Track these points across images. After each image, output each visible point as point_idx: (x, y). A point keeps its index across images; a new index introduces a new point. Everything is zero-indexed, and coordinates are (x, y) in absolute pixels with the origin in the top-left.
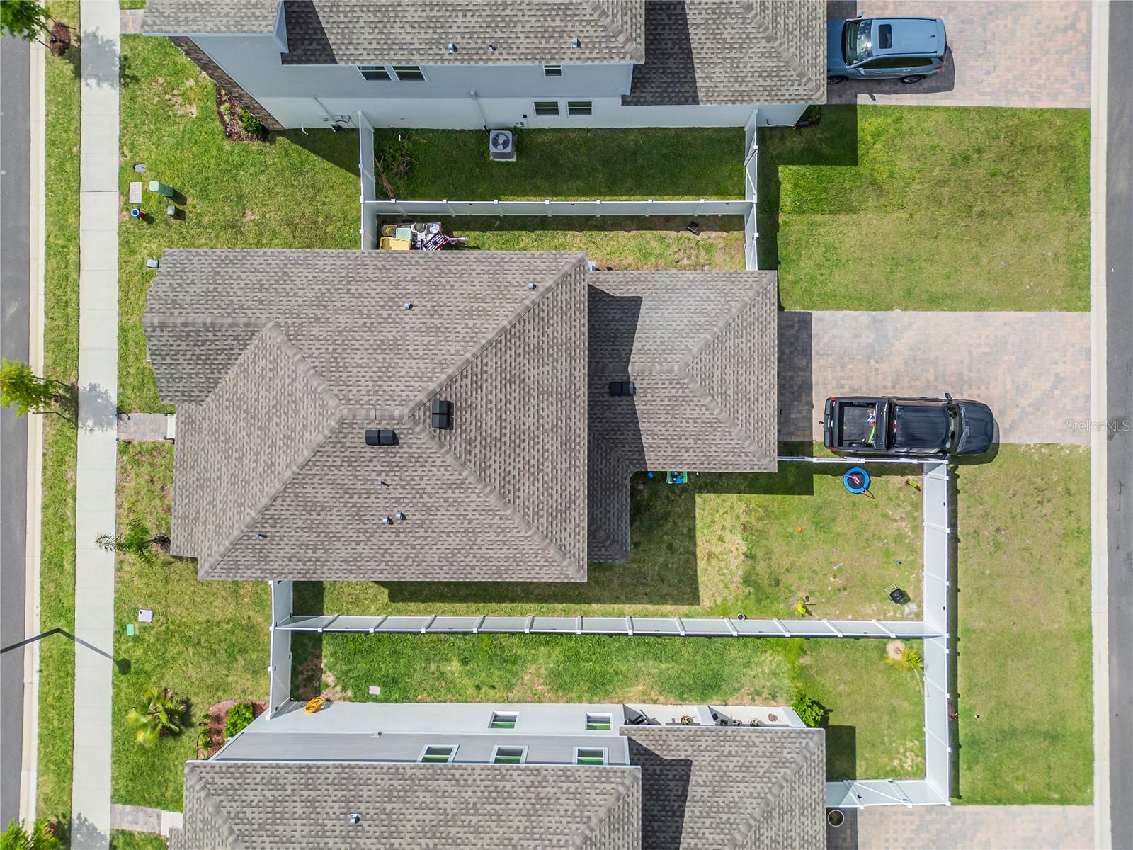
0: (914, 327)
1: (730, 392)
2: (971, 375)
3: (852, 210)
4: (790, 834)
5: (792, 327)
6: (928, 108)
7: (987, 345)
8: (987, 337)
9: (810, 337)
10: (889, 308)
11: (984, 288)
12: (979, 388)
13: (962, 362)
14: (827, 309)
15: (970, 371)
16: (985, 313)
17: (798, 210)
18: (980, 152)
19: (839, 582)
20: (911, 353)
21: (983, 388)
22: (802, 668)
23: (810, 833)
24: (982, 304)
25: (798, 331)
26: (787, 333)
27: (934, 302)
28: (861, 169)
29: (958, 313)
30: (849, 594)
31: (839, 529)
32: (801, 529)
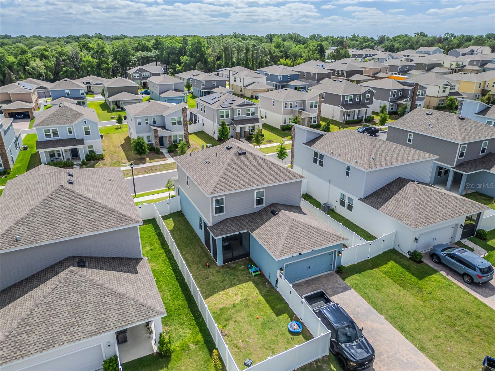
0: (383, 326)
1: (295, 235)
2: (386, 359)
3: (404, 287)
5: (340, 285)
6: (469, 293)
7: (407, 359)
8: (410, 358)
9: (342, 292)
10: (381, 314)
11: (429, 345)
12: (384, 365)
13: (388, 352)
14: (358, 293)
15: (388, 357)
16: (419, 352)
17: (386, 273)
18: (478, 317)
19: (241, 344)
20: (371, 329)
21: (386, 368)
23: (109, 322)
24: (422, 349)
25: (340, 287)
26: (336, 285)
27: (402, 330)
28: (420, 282)
29: (407, 341)
30: (237, 352)
31: (267, 333)
32: (258, 318)
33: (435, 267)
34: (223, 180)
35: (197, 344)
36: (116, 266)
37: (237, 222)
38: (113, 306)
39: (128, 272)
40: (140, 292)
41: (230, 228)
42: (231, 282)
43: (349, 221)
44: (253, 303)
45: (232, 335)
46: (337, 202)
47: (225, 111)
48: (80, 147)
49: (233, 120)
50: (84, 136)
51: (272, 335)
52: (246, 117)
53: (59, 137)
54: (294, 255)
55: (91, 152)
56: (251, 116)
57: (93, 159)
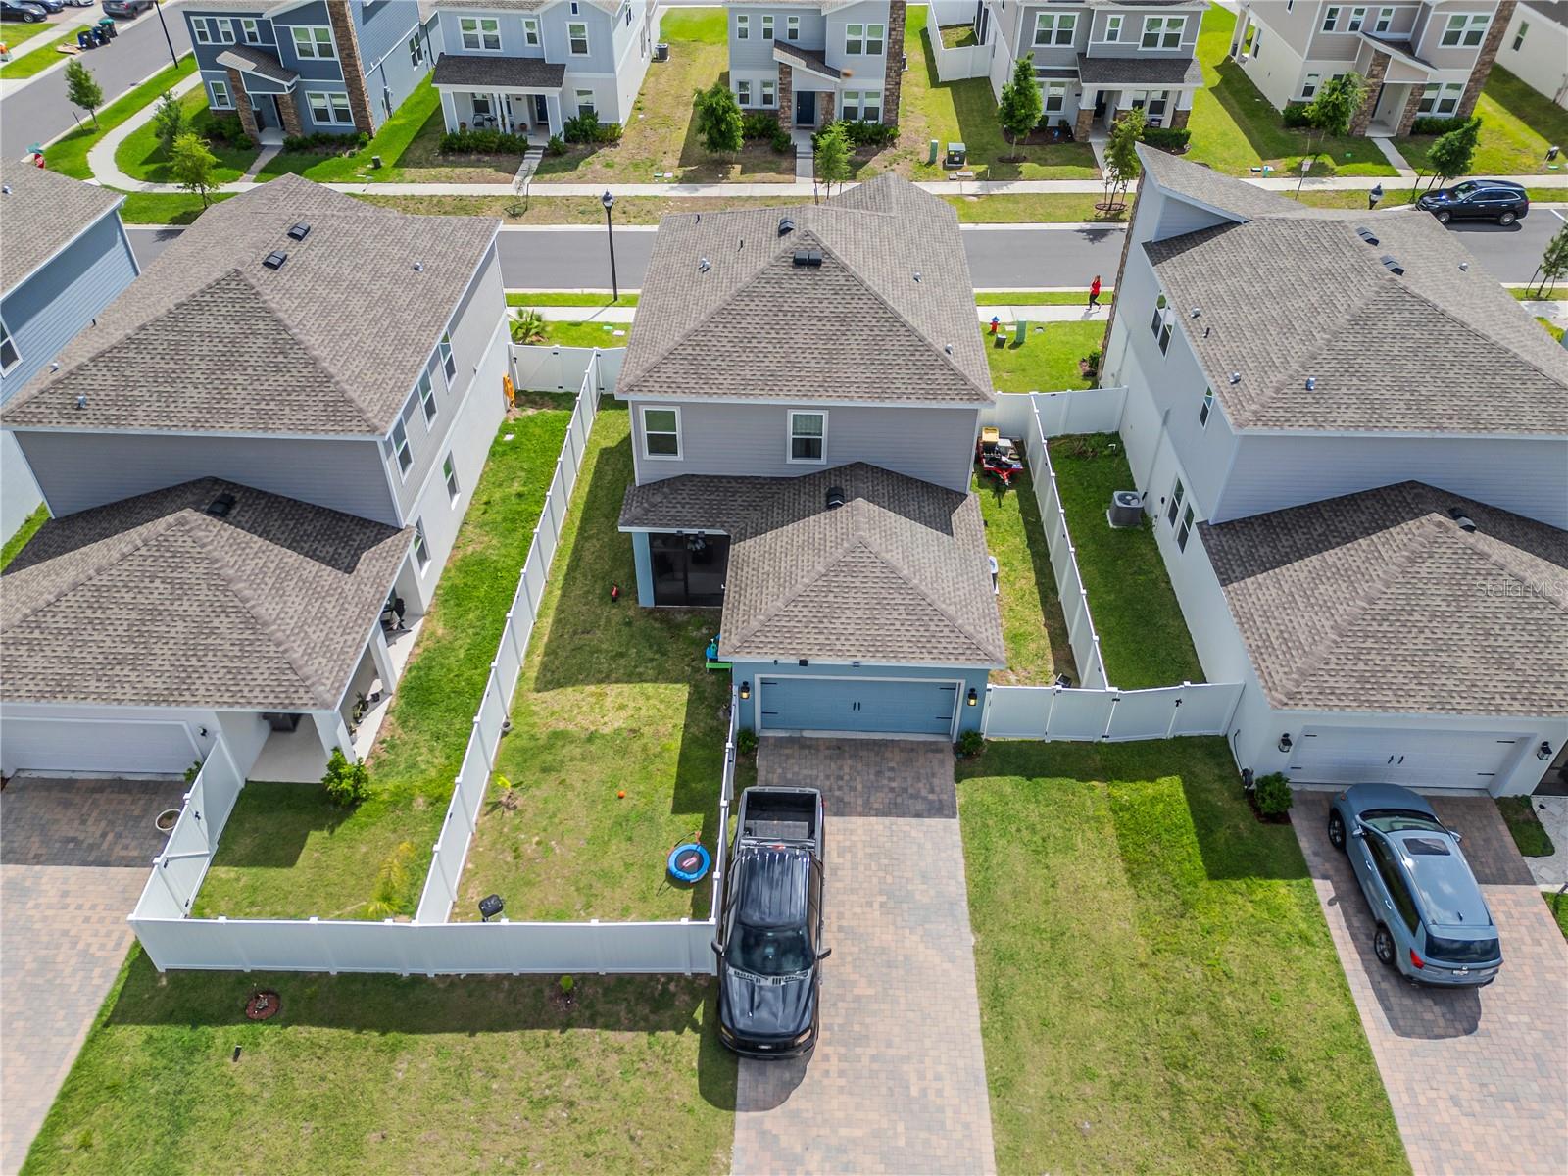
0: (947, 966)
1: (831, 598)
2: (866, 1060)
3: (1134, 878)
4: (210, 653)
5: (932, 791)
6: (1345, 989)
7: (924, 1091)
8: (939, 1092)
9: (918, 816)
10: (977, 928)
11: (1034, 1085)
12: (841, 1073)
13: (889, 1045)
14: (964, 837)
15: (874, 1059)
16: (984, 1088)
17: (1119, 809)
18: (1294, 1081)
19: (529, 849)
20: (900, 958)
21: (842, 1082)
22: (411, 799)
24: (1001, 1086)
25: (925, 799)
26: (921, 785)
27: (995, 999)
28: (1205, 884)
29: (978, 1040)
30: (507, 863)
31: (614, 847)
32: (621, 797)
33: (1316, 854)
34: (689, 350)
35: (432, 804)
36: (308, 536)
37: (713, 497)
38: (228, 646)
39: (328, 564)
40: (310, 631)
41: (680, 509)
42: (636, 667)
43: (1168, 582)
44: (645, 748)
45: (529, 815)
46: (1163, 500)
47: (1057, 15)
48: (550, 93)
49: (1082, 55)
50: (569, 56)
51: (621, 858)
52: (1140, 48)
53: (501, 50)
54: (783, 660)
55: (587, 111)
56: (1160, 47)
57: (585, 137)
